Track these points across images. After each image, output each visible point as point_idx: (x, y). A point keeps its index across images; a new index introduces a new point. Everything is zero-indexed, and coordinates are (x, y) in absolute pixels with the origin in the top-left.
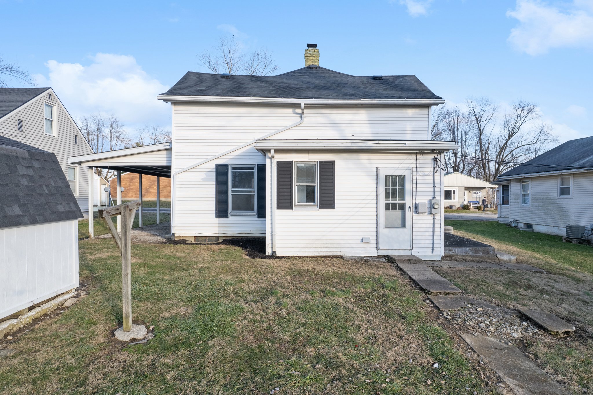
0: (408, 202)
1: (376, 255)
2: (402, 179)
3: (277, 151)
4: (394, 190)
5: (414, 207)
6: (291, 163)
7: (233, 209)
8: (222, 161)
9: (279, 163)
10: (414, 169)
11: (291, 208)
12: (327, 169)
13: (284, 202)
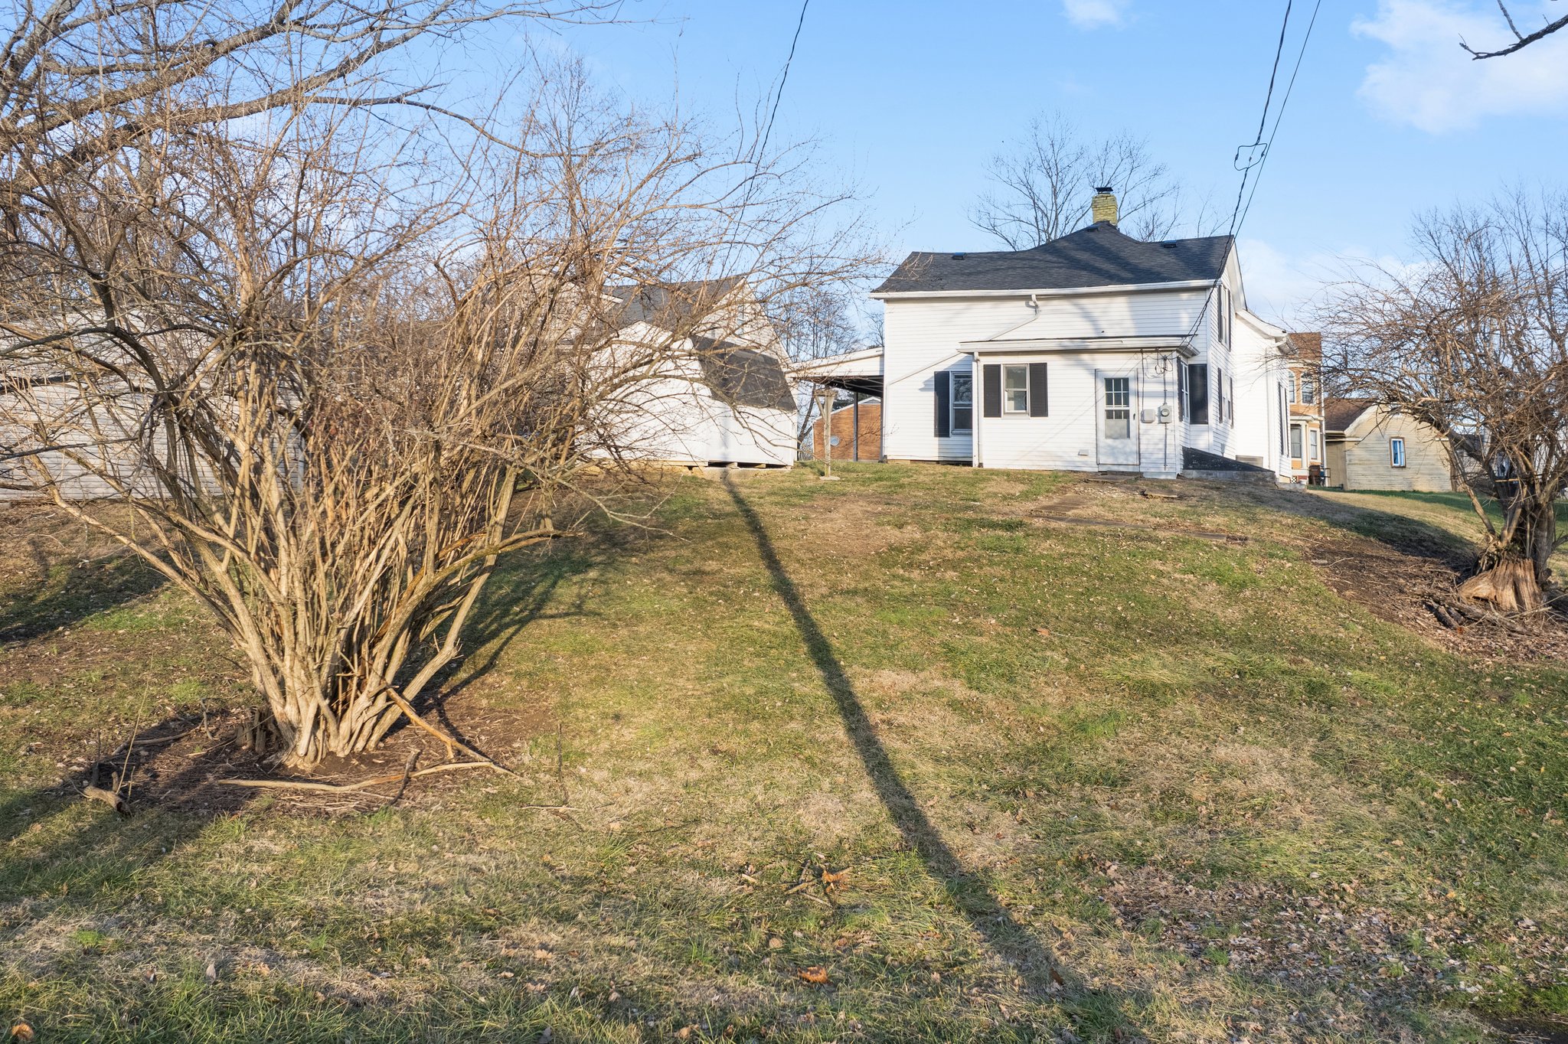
0: (1133, 408)
1: (1096, 470)
2: (1127, 381)
3: (981, 354)
4: (1118, 396)
5: (1140, 414)
6: (999, 366)
7: (956, 427)
8: (941, 368)
9: (986, 367)
10: (1140, 370)
11: (1000, 416)
12: (1039, 373)
13: (993, 409)
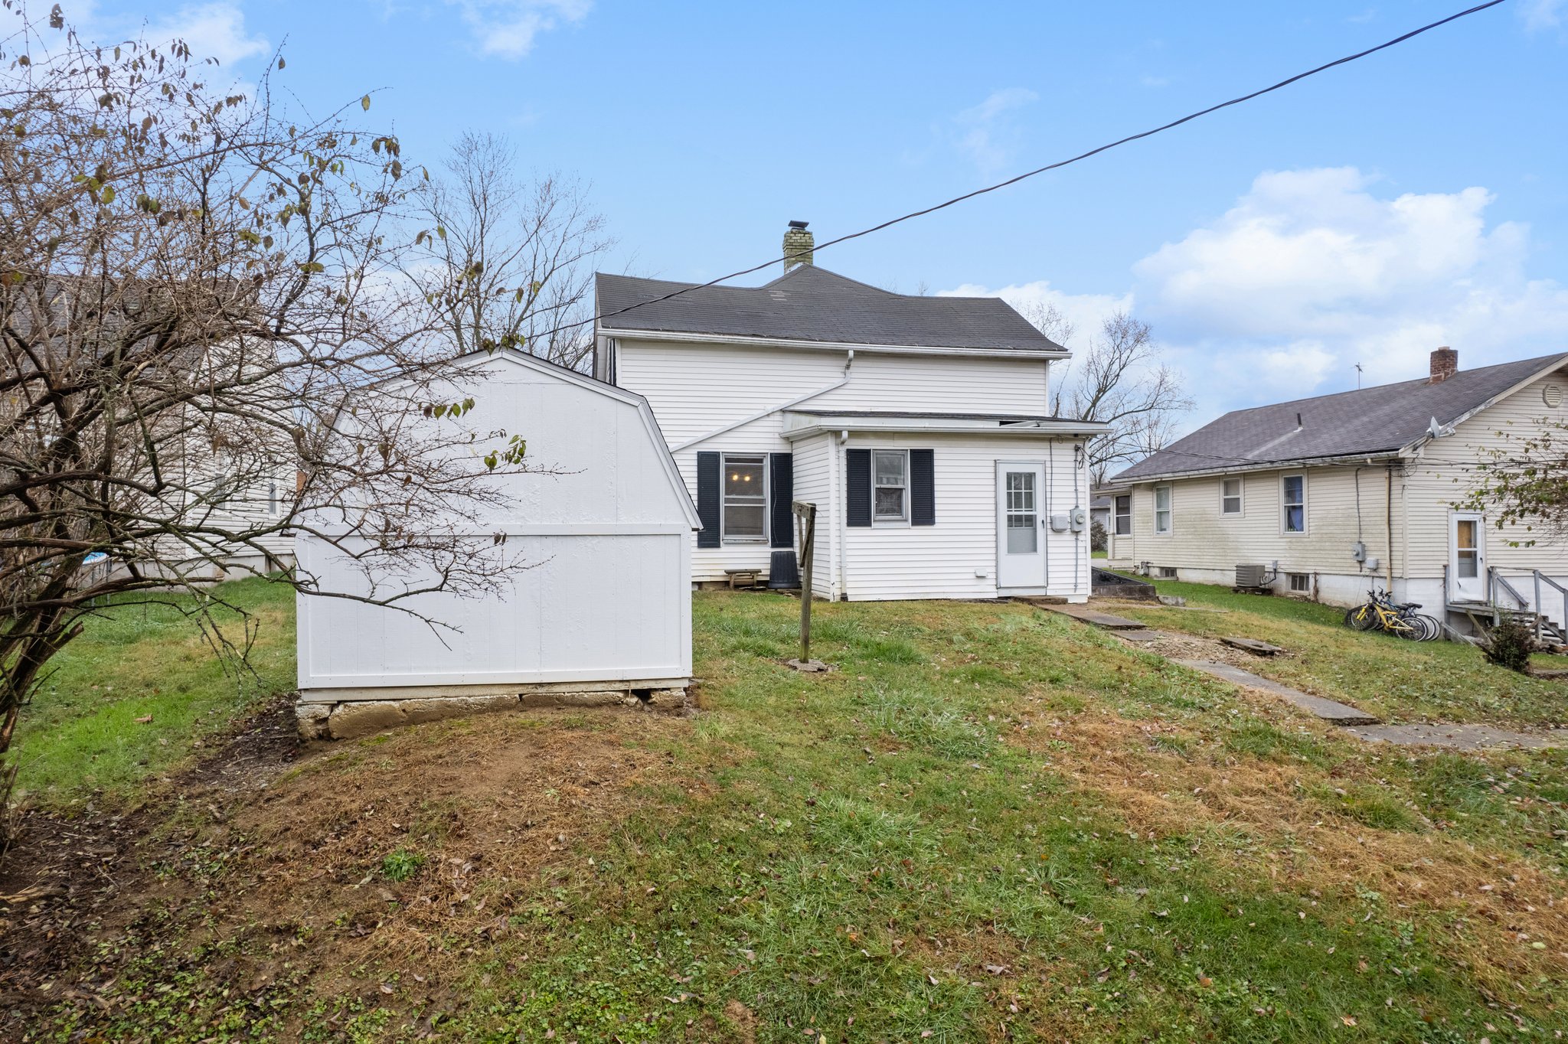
0: (1039, 513)
1: (995, 596)
2: (1030, 477)
3: (851, 434)
4: (1018, 495)
5: (1049, 520)
6: (867, 452)
7: (729, 532)
8: (708, 447)
9: (850, 452)
10: (1048, 464)
11: (870, 525)
12: (923, 462)
13: (858, 515)
